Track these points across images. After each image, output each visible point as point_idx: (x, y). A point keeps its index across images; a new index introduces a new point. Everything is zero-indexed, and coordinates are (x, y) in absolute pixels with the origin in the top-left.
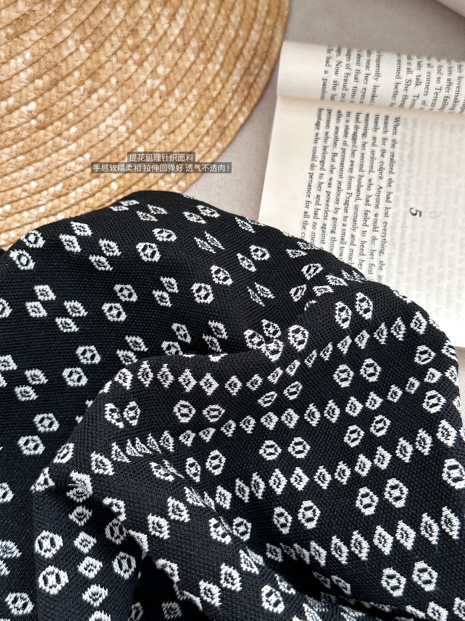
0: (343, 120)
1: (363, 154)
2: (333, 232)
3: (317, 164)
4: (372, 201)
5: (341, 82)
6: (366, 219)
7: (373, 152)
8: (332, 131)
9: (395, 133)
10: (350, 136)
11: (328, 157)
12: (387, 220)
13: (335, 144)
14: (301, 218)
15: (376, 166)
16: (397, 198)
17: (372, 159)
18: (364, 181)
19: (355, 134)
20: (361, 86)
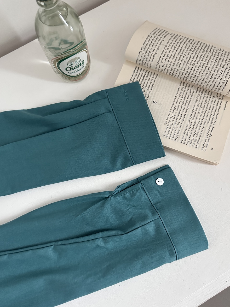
0: (142, 71)
1: (145, 82)
5: (142, 60)
7: (148, 82)
8: (138, 74)
9: (156, 78)
10: (143, 76)
13: (138, 78)
15: (147, 87)
16: (151, 97)
17: (147, 84)
19: (144, 76)
20: (147, 63)
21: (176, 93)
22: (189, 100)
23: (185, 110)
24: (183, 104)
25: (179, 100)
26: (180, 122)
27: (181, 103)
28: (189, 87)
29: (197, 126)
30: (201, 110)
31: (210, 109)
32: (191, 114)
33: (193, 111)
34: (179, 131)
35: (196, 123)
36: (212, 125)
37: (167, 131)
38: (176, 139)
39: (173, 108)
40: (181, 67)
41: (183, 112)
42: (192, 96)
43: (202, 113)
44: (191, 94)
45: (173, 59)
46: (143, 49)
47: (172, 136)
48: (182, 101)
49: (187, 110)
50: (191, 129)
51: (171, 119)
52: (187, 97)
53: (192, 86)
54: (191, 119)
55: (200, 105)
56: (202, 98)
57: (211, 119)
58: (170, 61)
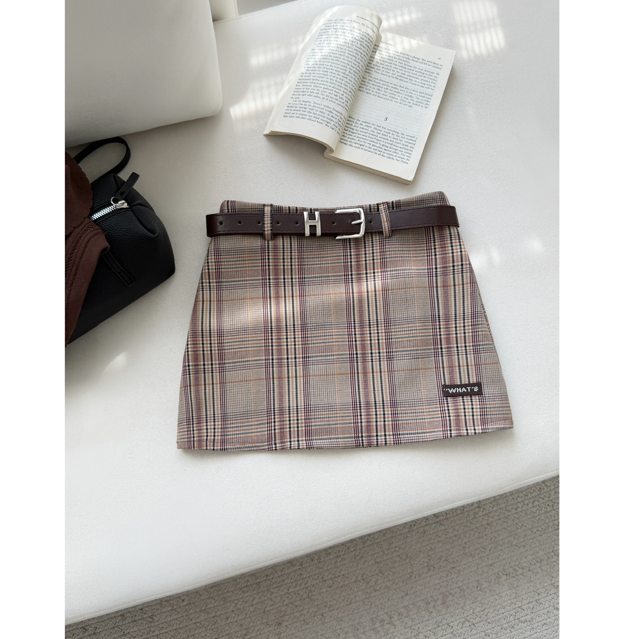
2: (388, 147)
3: (361, 147)
4: (379, 132)
6: (385, 135)
7: (360, 128)
8: (349, 140)
9: (355, 119)
11: (359, 142)
12: (387, 129)
14: (380, 156)
15: (366, 128)
16: (380, 124)
17: (363, 128)
18: (371, 133)
19: (352, 132)
20: (342, 121)
21: (374, 96)
22: (382, 82)
23: (394, 86)
24: (387, 89)
25: (382, 93)
26: (409, 91)
27: (386, 90)
28: (365, 82)
29: (414, 74)
30: (394, 69)
31: (393, 61)
32: (400, 80)
33: (396, 78)
34: (420, 93)
35: (410, 74)
36: (411, 58)
37: (421, 105)
38: (429, 95)
39: (392, 99)
40: (348, 81)
41: (398, 89)
42: (377, 79)
43: (398, 69)
44: (374, 79)
45: (340, 90)
46: (329, 124)
47: (426, 100)
48: (383, 90)
49: (394, 84)
50: (416, 80)
51: (405, 101)
52: (378, 85)
53: (364, 78)
54: (405, 80)
55: (389, 71)
56: (378, 68)
57: (405, 60)
58: (343, 93)
